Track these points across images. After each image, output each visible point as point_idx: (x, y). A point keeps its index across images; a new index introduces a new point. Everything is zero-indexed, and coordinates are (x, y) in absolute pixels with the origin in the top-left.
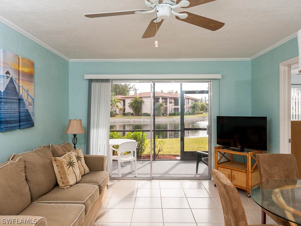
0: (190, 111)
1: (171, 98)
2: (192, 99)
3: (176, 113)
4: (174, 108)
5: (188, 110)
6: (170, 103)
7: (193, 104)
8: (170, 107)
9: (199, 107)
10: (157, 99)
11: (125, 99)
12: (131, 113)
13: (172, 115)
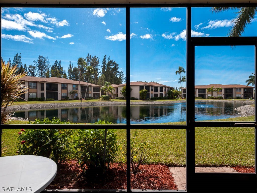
1: (152, 86)
2: (168, 87)
3: (156, 98)
4: (155, 94)
5: (165, 95)
6: (151, 90)
7: (169, 91)
8: (152, 93)
9: (173, 93)
10: (141, 87)
11: (117, 87)
12: (122, 97)
13: (153, 99)
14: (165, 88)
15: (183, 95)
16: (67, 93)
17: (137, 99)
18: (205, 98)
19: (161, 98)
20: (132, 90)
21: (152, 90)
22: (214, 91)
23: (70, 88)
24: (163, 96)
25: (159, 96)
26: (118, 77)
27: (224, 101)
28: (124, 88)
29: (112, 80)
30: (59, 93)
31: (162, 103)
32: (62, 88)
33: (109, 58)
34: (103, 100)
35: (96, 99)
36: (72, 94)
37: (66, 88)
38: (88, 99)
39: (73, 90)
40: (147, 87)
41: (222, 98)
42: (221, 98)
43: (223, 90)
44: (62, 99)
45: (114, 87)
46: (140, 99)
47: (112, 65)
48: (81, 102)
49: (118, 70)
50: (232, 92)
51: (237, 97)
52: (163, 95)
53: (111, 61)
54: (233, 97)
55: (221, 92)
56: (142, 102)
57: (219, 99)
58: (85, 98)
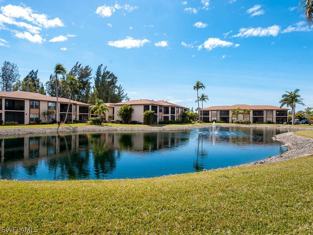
0: (179, 120)
1: (160, 106)
2: (182, 108)
3: (166, 121)
4: (164, 116)
5: (177, 118)
6: (159, 111)
7: (183, 113)
8: (160, 116)
9: (188, 116)
10: (146, 107)
11: (114, 106)
12: (120, 120)
13: (162, 123)
14: (177, 108)
15: (201, 118)
16: (39, 114)
17: (141, 124)
18: (229, 123)
19: (173, 122)
20: (134, 111)
21: (161, 111)
22: (240, 113)
23: (44, 107)
24: (176, 120)
25: (170, 119)
26: (117, 94)
27: (252, 126)
28: (122, 108)
29: (108, 98)
30: (26, 114)
31: (174, 129)
32: (31, 107)
33: (105, 69)
34: (92, 124)
35: (84, 123)
36: (46, 116)
37: (38, 107)
38: (71, 123)
39: (48, 110)
40: (154, 107)
41: (250, 123)
42: (248, 123)
43: (251, 113)
44: (31, 122)
45: (110, 106)
46: (145, 124)
47: (109, 78)
48: (59, 127)
49: (116, 85)
50: (262, 115)
51: (267, 121)
52: (175, 118)
53: (108, 73)
54: (263, 121)
55: (249, 115)
56: (147, 128)
57: (246, 124)
58: (65, 120)
